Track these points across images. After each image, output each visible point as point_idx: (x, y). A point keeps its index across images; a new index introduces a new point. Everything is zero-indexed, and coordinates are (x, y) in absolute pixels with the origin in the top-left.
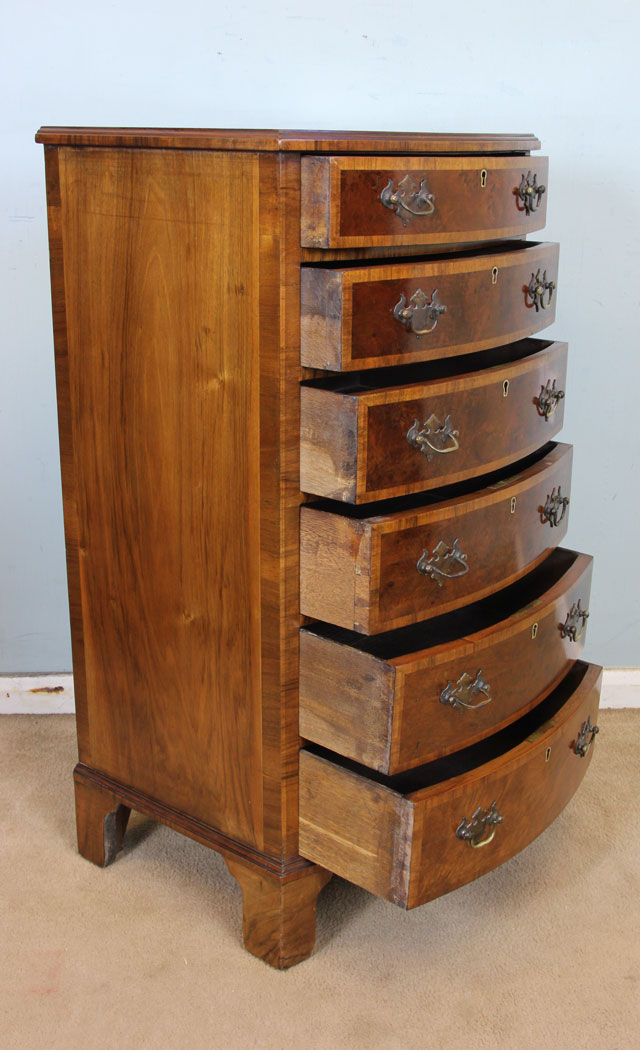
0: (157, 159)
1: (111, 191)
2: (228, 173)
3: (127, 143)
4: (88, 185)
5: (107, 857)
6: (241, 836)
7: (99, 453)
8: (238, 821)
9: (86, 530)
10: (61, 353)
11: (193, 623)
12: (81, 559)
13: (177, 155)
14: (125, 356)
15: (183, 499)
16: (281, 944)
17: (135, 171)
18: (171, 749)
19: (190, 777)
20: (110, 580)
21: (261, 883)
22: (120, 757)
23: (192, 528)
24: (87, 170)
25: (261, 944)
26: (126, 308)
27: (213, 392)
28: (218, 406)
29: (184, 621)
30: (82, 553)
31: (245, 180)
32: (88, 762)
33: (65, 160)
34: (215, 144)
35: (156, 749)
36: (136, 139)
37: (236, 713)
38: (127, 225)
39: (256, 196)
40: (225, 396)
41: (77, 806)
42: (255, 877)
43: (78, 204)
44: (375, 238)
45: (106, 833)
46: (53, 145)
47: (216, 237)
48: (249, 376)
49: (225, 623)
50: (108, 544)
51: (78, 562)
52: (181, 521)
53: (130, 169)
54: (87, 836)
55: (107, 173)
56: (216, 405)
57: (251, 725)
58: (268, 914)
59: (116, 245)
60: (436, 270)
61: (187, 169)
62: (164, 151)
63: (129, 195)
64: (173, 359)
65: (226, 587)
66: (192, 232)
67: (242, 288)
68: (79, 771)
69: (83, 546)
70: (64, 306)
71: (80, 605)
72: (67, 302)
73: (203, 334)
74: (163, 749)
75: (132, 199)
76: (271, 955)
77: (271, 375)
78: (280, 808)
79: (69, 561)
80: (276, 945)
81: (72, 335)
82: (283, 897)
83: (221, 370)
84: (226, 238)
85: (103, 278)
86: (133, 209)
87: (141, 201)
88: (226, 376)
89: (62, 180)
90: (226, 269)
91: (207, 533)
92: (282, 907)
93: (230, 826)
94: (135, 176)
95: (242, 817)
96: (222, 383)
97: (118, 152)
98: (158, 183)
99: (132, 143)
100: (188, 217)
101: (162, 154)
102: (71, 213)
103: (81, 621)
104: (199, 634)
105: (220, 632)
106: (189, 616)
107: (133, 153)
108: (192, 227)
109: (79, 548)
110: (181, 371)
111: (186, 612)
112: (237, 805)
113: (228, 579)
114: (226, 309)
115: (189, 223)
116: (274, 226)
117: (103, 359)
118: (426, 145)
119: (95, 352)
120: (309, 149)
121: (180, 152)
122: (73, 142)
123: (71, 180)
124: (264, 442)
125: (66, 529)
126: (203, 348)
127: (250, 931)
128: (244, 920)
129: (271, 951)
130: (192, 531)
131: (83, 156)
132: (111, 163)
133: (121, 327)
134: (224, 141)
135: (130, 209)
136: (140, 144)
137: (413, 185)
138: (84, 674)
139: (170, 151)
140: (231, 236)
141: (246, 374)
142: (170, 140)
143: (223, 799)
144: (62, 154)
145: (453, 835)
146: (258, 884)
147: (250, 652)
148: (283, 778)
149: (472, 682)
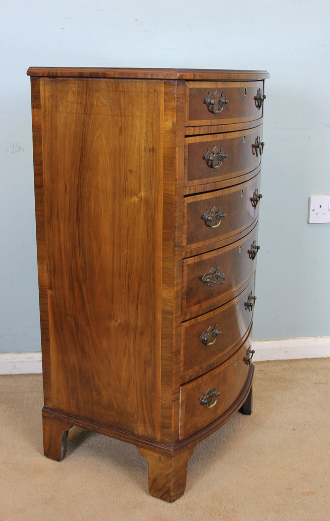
0: (103, 83)
1: (73, 100)
2: (146, 91)
3: (86, 75)
4: (59, 97)
5: (62, 455)
6: (146, 434)
7: (62, 238)
8: (145, 427)
9: (53, 280)
10: (38, 186)
11: (119, 324)
12: (49, 295)
13: (115, 82)
14: (80, 186)
15: (115, 259)
16: (172, 489)
17: (88, 90)
18: (104, 393)
19: (115, 406)
20: (67, 305)
21: (160, 458)
22: (71, 400)
23: (120, 274)
24: (58, 89)
25: (159, 490)
26: (81, 161)
27: (134, 203)
28: (137, 210)
29: (114, 324)
30: (49, 292)
31: (156, 94)
32: (50, 405)
33: (44, 84)
34: (140, 76)
35: (95, 393)
36: (91, 73)
37: (145, 369)
38: (82, 119)
39: (162, 102)
40: (142, 204)
41: (44, 429)
42: (156, 455)
43: (52, 107)
44: (203, 121)
45: (62, 443)
46: (37, 76)
47: (137, 123)
48: (157, 194)
49: (139, 323)
50: (66, 286)
51: (47, 298)
52: (113, 272)
53: (85, 89)
54: (50, 446)
55: (71, 91)
56: (136, 210)
57: (154, 376)
58: (164, 474)
59: (75, 128)
60: (222, 137)
61: (121, 89)
62: (107, 79)
63: (84, 103)
64: (110, 186)
65: (140, 304)
66: (123, 121)
67: (153, 149)
68: (45, 410)
69: (51, 288)
70: (41, 161)
71: (48, 321)
72: (43, 159)
73: (129, 173)
74: (99, 393)
75: (86, 104)
76: (165, 495)
77: (170, 193)
78: (171, 417)
79: (41, 297)
80: (169, 489)
81: (46, 177)
82: (173, 463)
83: (140, 191)
84: (144, 123)
85: (67, 145)
86: (86, 110)
87: (92, 106)
88: (143, 194)
89: (42, 95)
90: (143, 140)
91: (129, 276)
92: (172, 469)
93: (140, 430)
94: (88, 92)
95: (148, 425)
96: (141, 198)
97: (78, 80)
98: (103, 96)
99: (89, 75)
100: (121, 113)
101: (106, 81)
102: (47, 113)
103: (48, 329)
104: (123, 330)
105: (136, 328)
106: (117, 321)
107: (87, 81)
108: (123, 118)
109: (48, 290)
110: (115, 193)
111: (115, 319)
112: (144, 419)
113: (142, 299)
114: (143, 160)
115: (121, 116)
116: (173, 117)
117: (66, 188)
118: (237, 76)
119: (61, 186)
120: (191, 78)
121: (117, 80)
122: (51, 75)
123: (48, 94)
124: (165, 227)
125: (39, 280)
126: (129, 180)
127: (153, 484)
128: (149, 479)
129: (165, 493)
130: (120, 276)
131: (56, 82)
132: (73, 86)
133: (78, 171)
134: (145, 74)
135: (85, 110)
136: (93, 76)
137: (219, 95)
138: (49, 358)
139: (110, 80)
140: (147, 123)
141: (155, 193)
142: (112, 74)
143: (136, 416)
144: (42, 81)
145: (198, 402)
146: (159, 458)
147: (154, 336)
148: (173, 401)
149: (213, 330)
